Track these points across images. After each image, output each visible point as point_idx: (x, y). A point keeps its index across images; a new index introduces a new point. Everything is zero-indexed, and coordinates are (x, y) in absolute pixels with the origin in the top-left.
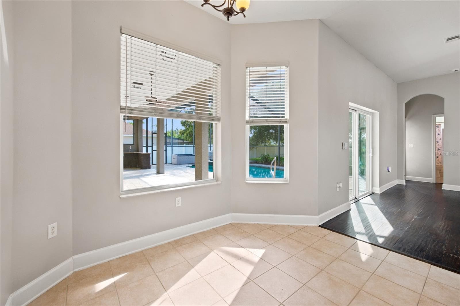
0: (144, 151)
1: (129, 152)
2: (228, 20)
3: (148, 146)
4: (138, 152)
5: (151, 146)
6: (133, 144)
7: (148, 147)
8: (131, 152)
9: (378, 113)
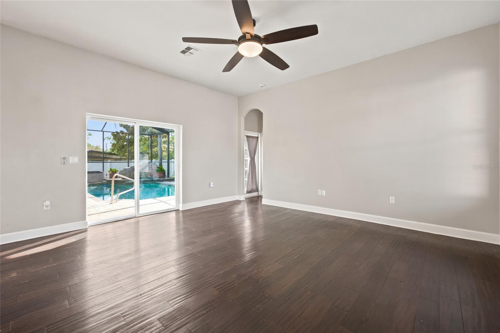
9: (182, 126)
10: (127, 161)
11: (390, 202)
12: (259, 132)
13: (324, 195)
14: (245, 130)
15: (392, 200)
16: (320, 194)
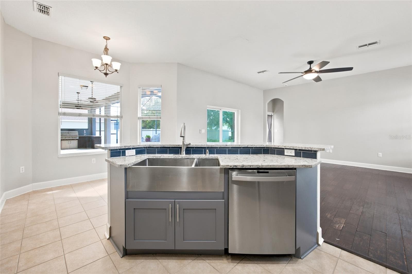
0: (97, 134)
1: (84, 135)
2: (106, 77)
3: (101, 130)
4: (92, 135)
5: (104, 130)
6: (88, 129)
7: (101, 132)
8: (85, 135)
9: (240, 110)
10: (155, 130)
11: (379, 156)
12: (272, 112)
13: (331, 152)
14: (268, 111)
15: (380, 154)
16: (328, 152)
